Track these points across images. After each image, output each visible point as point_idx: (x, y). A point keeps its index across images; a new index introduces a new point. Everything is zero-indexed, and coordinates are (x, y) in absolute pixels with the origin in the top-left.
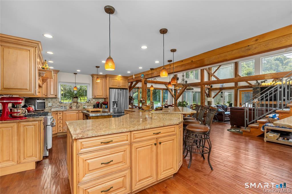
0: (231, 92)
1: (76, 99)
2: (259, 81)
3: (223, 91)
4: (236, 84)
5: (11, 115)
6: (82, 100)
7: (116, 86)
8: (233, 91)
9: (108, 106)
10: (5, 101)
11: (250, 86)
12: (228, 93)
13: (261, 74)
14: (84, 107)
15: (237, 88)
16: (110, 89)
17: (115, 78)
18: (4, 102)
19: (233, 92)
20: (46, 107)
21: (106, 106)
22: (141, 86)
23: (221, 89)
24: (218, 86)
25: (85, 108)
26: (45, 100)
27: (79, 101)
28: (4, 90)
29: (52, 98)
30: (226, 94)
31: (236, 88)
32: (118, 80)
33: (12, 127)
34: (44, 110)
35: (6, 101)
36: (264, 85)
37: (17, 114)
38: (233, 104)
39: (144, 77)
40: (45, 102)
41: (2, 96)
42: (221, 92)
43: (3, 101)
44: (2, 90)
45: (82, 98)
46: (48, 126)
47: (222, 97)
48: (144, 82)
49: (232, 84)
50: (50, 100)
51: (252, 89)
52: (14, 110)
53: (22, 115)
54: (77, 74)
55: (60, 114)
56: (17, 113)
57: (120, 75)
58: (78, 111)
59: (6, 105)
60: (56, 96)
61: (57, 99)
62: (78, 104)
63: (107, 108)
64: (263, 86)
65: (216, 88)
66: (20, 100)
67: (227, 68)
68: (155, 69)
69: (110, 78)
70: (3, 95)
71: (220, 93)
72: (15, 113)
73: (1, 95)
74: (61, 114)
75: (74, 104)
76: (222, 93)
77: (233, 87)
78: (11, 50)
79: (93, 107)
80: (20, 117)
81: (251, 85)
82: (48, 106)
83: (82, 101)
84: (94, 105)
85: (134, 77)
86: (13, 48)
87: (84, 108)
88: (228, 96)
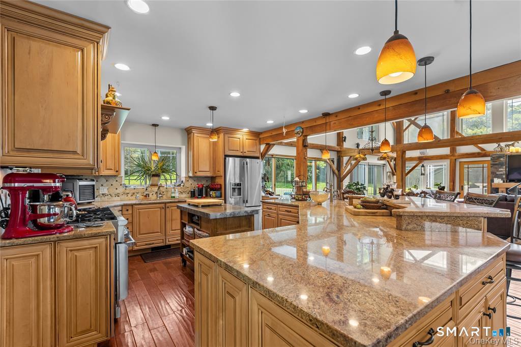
0: (442, 166)
1: (156, 178)
2: (503, 144)
3: (425, 163)
4: (453, 151)
5: (35, 222)
6: (167, 182)
7: (238, 151)
8: (446, 163)
9: (221, 193)
10: (17, 185)
11: (484, 154)
12: (433, 168)
13: (504, 132)
14: (173, 195)
15: (455, 158)
16: (227, 158)
17: (235, 136)
18: (15, 187)
19: (445, 166)
20: (96, 194)
21: (218, 193)
22: (295, 155)
23: (421, 159)
24: (416, 153)
25: (174, 197)
26: (93, 180)
27: (162, 182)
28: (15, 153)
29: (108, 176)
30: (430, 169)
31: (453, 157)
32: (241, 139)
33: (38, 255)
34: (93, 203)
35: (22, 185)
36: (514, 151)
37: (49, 220)
38: (446, 187)
39: (302, 132)
40: (93, 186)
41: (9, 172)
42: (421, 165)
43: (13, 185)
44: (12, 153)
45: (168, 176)
46: (119, 245)
47: (424, 174)
48: (303, 144)
49: (446, 151)
50: (103, 180)
51: (489, 159)
52: (42, 207)
53: (62, 221)
54: (158, 125)
55: (127, 210)
56: (49, 215)
57: (246, 130)
58: (163, 205)
59: (19, 194)
60: (117, 171)
61: (117, 179)
62: (161, 188)
63: (221, 197)
64: (513, 154)
65: (410, 158)
66: (57, 180)
67: (432, 119)
68: (332, 114)
69: (227, 136)
70: (11, 169)
71: (419, 168)
72: (43, 216)
73: (3, 167)
74: (130, 212)
75: (153, 188)
76: (423, 166)
77: (447, 155)
78: (35, 45)
79: (190, 195)
80: (59, 228)
81: (484, 152)
82: (100, 193)
83: (169, 183)
84: (191, 191)
85: (284, 131)
86: (41, 38)
87: (172, 197)
88: (433, 174)
